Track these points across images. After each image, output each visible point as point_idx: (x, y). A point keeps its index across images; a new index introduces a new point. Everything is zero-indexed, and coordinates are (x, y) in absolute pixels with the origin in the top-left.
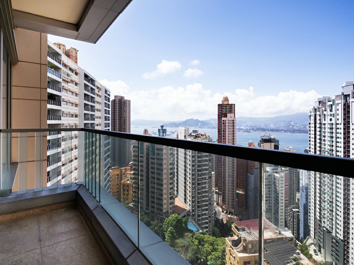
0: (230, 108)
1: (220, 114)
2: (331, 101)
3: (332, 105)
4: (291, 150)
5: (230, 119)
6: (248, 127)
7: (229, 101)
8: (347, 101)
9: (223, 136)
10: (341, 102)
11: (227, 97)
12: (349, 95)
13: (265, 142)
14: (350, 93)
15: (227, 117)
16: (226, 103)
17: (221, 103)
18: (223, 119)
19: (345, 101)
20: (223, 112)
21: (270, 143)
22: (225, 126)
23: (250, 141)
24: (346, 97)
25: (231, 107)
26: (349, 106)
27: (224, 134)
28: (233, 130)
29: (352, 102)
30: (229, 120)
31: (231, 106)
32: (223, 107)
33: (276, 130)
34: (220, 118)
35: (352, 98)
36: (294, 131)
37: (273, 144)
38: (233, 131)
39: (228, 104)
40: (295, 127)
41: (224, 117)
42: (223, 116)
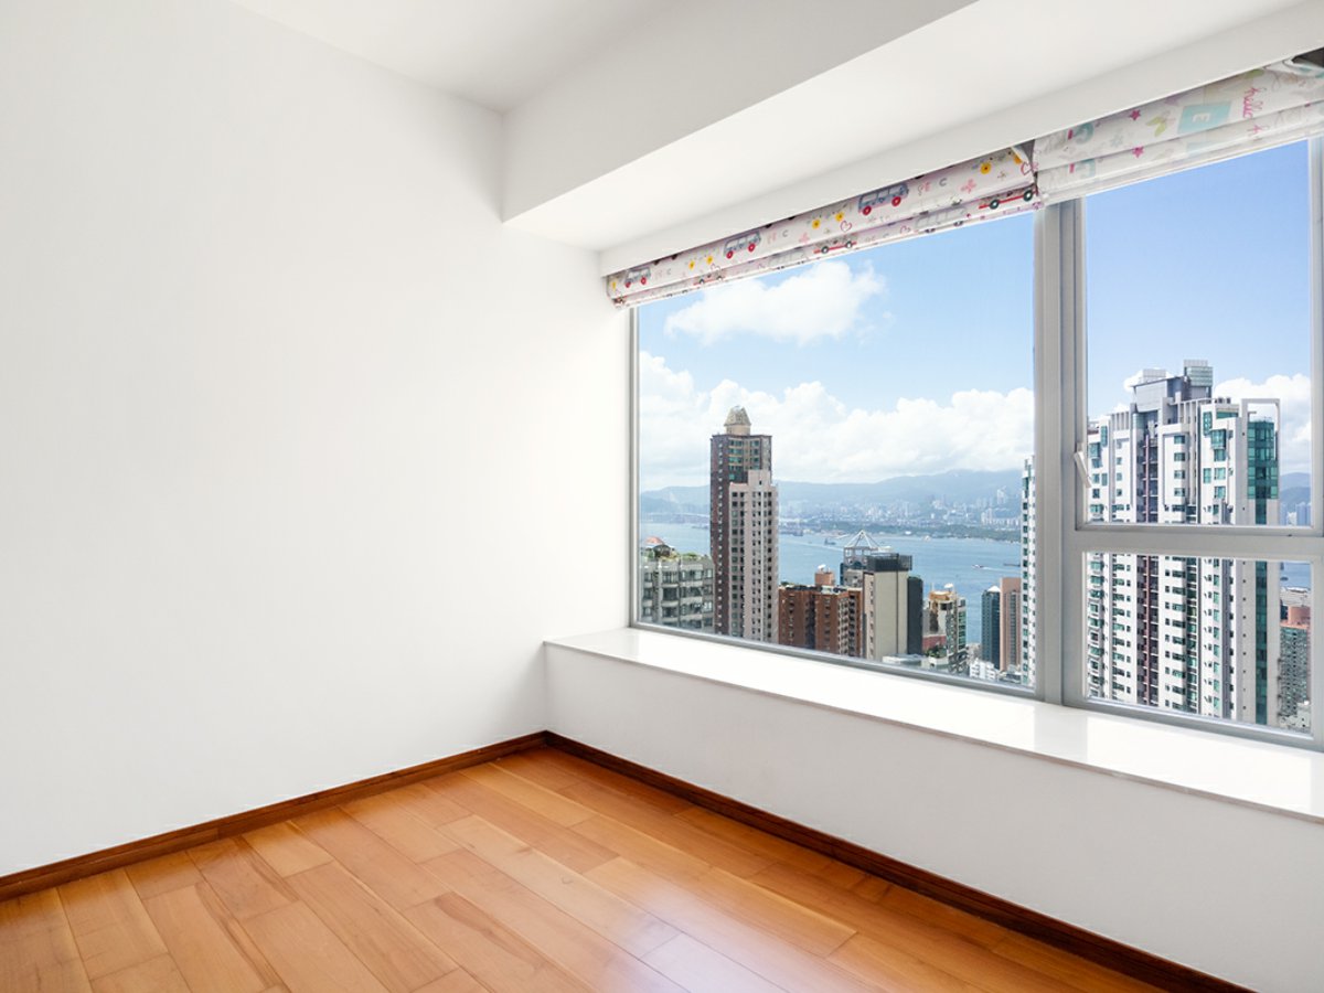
0: (756, 451)
1: (721, 471)
2: (1097, 432)
3: (1098, 444)
4: (950, 596)
5: (760, 489)
6: (794, 518)
7: (749, 424)
8: (1146, 433)
9: (734, 550)
10: (1128, 436)
11: (743, 410)
12: (1156, 412)
13: (877, 570)
14: (1159, 407)
15: (746, 482)
16: (739, 431)
17: (723, 431)
18: (734, 487)
19: (1142, 431)
20: (731, 464)
21: (894, 574)
22: (742, 514)
23: (820, 567)
24: (1145, 418)
25: (757, 448)
26: (1156, 448)
27: (735, 541)
28: (767, 528)
29: (1164, 435)
30: (754, 493)
31: (757, 443)
32: (731, 447)
33: (885, 527)
34: (720, 484)
35: (1164, 424)
36: (943, 531)
37: (903, 576)
38: (770, 532)
39: (748, 436)
40: (945, 517)
41: (735, 481)
42: (732, 477)
